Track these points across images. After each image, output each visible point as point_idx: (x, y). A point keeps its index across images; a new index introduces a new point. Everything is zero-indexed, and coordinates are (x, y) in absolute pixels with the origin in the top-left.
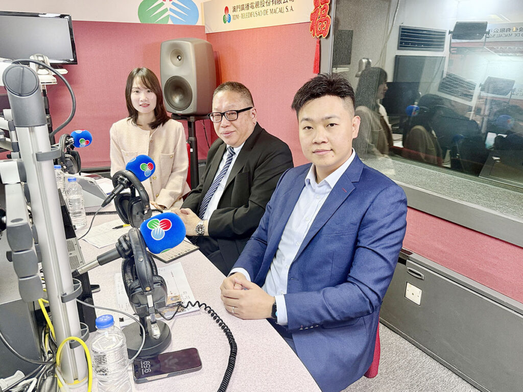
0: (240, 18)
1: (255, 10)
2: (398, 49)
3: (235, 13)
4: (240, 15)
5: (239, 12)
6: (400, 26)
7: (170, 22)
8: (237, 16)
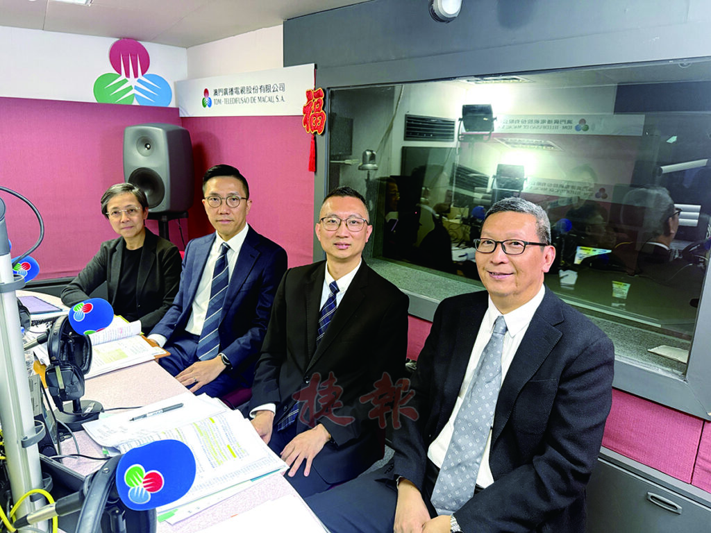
0: (223, 103)
1: (241, 96)
2: (405, 139)
3: (216, 97)
4: (223, 100)
5: (221, 96)
6: (406, 115)
7: (135, 103)
8: (219, 101)
